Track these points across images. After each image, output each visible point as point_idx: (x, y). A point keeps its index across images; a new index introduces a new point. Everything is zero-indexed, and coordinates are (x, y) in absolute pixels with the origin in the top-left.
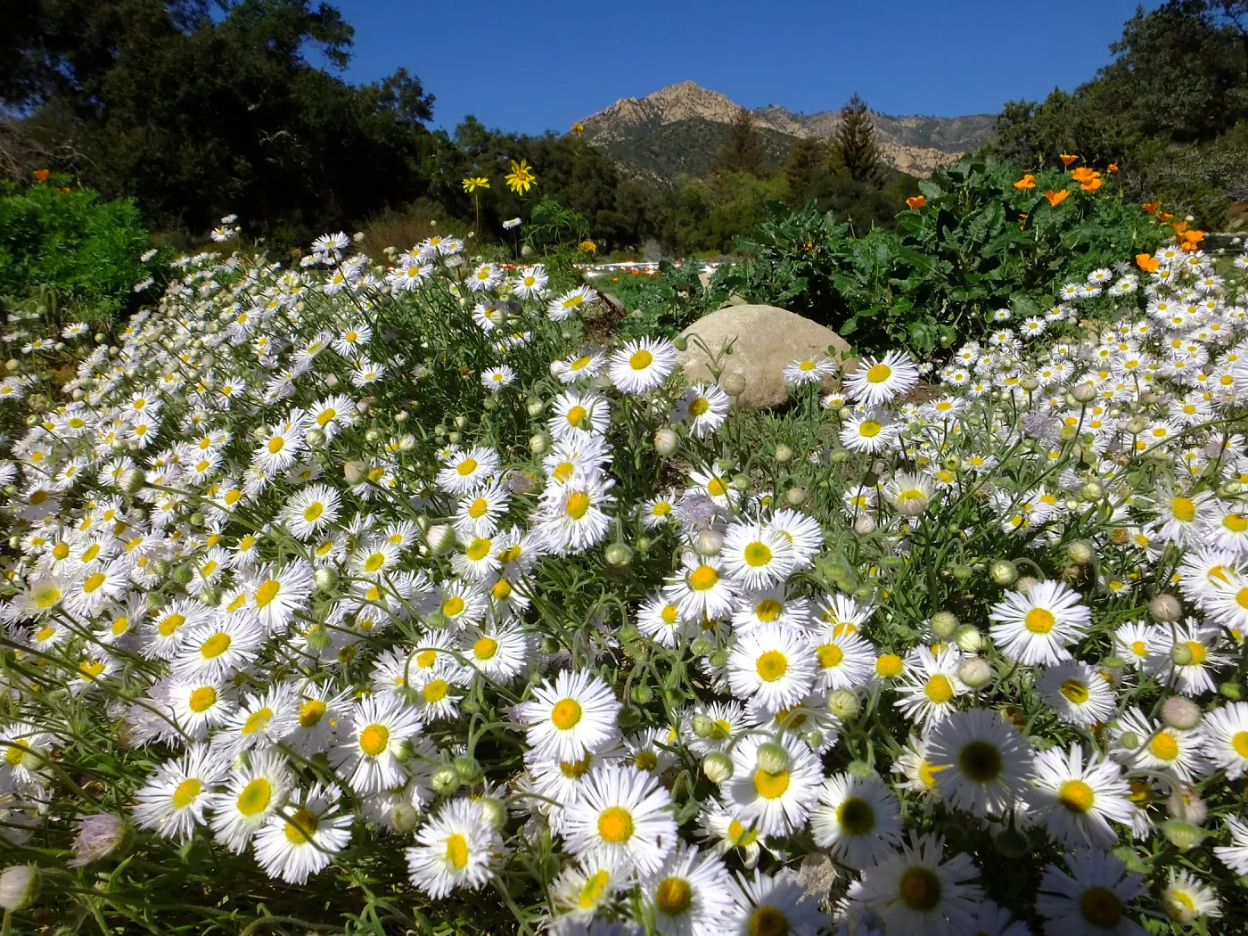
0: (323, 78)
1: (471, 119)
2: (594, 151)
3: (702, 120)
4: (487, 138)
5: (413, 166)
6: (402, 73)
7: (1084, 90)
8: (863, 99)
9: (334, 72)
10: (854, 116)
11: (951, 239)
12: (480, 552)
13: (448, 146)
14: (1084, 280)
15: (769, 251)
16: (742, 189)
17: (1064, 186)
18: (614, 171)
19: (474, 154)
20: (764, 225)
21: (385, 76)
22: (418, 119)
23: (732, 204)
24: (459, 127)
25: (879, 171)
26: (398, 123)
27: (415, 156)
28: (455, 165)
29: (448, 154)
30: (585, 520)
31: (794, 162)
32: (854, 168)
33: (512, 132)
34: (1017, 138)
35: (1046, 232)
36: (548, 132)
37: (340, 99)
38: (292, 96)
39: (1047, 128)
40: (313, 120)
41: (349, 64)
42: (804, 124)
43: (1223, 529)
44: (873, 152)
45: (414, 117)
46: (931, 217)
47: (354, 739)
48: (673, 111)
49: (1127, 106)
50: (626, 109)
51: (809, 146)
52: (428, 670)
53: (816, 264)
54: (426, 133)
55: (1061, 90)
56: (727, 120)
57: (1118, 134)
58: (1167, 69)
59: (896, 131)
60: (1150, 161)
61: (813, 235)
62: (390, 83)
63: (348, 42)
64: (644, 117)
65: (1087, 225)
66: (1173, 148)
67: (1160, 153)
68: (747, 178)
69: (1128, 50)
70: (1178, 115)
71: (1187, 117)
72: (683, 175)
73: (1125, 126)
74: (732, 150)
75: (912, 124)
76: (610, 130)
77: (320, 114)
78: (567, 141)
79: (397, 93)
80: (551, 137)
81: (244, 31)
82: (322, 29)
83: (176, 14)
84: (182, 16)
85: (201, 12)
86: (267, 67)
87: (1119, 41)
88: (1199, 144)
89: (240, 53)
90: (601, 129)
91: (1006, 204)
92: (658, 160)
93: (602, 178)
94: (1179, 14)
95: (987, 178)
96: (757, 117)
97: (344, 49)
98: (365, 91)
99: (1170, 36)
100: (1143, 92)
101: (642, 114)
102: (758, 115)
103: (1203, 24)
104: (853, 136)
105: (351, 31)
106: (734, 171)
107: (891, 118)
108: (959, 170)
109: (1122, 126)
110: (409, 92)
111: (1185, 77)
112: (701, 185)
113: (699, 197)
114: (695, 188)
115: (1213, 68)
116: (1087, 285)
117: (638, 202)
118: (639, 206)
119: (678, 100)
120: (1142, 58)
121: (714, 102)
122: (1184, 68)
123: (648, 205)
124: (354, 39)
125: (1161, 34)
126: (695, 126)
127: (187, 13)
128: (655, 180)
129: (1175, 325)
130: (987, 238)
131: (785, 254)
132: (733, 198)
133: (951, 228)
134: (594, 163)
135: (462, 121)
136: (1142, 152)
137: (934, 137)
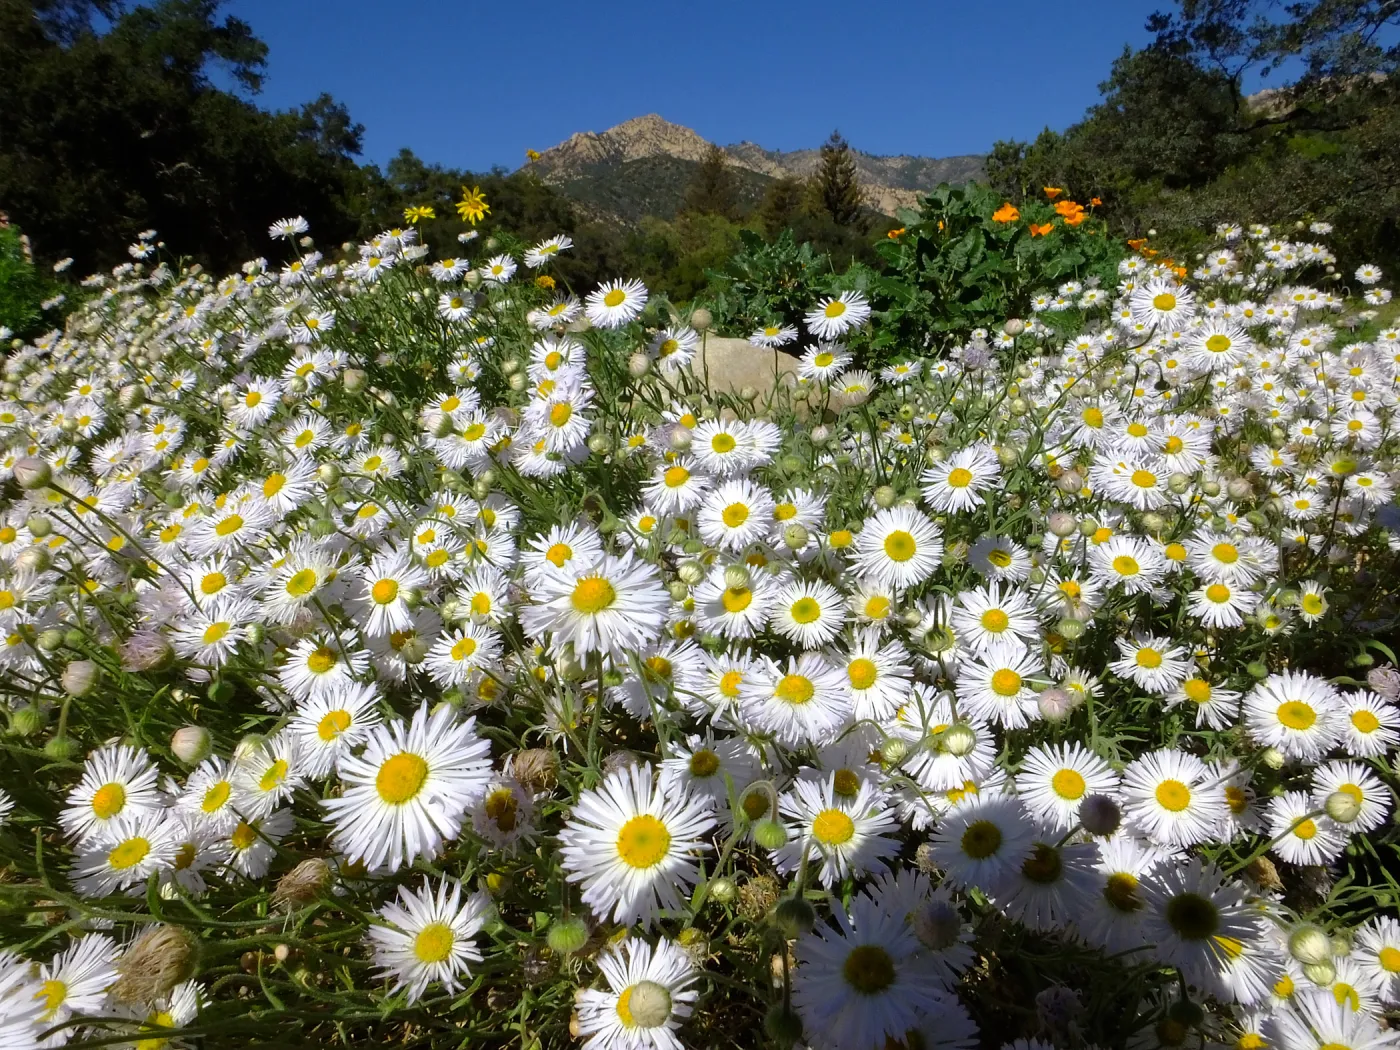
0: (233, 102)
1: (406, 153)
2: (547, 190)
3: (668, 157)
4: (425, 175)
5: (340, 206)
6: (326, 99)
7: (1075, 131)
8: (844, 136)
9: (245, 96)
10: (835, 155)
11: (931, 269)
12: (476, 435)
13: (380, 183)
14: (1055, 294)
15: (742, 285)
16: (714, 234)
17: (1049, 220)
18: (571, 213)
19: (411, 193)
20: (737, 258)
21: (306, 102)
22: (344, 152)
23: (704, 250)
24: (393, 162)
25: (863, 215)
26: (322, 157)
27: (342, 194)
28: (389, 205)
29: (380, 192)
30: (567, 427)
31: (770, 204)
32: (836, 212)
33: (455, 168)
34: (1007, 181)
35: (1027, 261)
36: (495, 169)
37: (253, 127)
38: (195, 122)
39: (1038, 171)
40: (220, 150)
41: (263, 87)
42: (780, 163)
43: (1127, 435)
44: (855, 195)
45: (339, 150)
46: (911, 247)
47: (366, 593)
48: (637, 146)
49: (1118, 148)
50: (583, 144)
51: (787, 186)
52: (429, 545)
53: (792, 298)
54: (355, 168)
55: (1051, 130)
56: (696, 158)
57: (1111, 177)
58: (1156, 111)
59: (881, 172)
60: (1143, 207)
61: (789, 267)
62: (312, 109)
63: (262, 62)
64: (604, 154)
65: (1067, 255)
66: (1166, 194)
67: (1154, 198)
68: (719, 221)
69: (1118, 90)
70: (1169, 159)
71: (1178, 162)
72: (649, 218)
73: (1117, 170)
74: (703, 191)
75: (896, 164)
76: (566, 167)
77: (228, 143)
78: (517, 178)
79: (320, 122)
80: (499, 174)
81: (134, 44)
82: (230, 47)
83: (50, 23)
84: (57, 25)
85: (81, 21)
86: (163, 88)
87: (1108, 80)
88: (1191, 190)
89: (130, 71)
90: (555, 167)
91: (987, 234)
92: (621, 201)
93: (558, 221)
94: (1165, 55)
95: (966, 205)
96: (729, 154)
97: (256, 69)
98: (281, 119)
99: (1158, 77)
100: (1133, 134)
101: (601, 150)
102: (730, 152)
103: (1191, 67)
104: (834, 176)
105: (265, 49)
106: (704, 214)
107: (875, 158)
108: (938, 196)
109: (1114, 170)
110: (334, 122)
111: (1175, 119)
112: (669, 229)
113: (666, 243)
114: (662, 232)
115: (1202, 112)
116: (1058, 298)
117: (598, 248)
118: (602, 252)
119: (641, 135)
120: (1131, 99)
121: (681, 138)
122: (1173, 110)
123: (610, 251)
124: (267, 58)
125: (1148, 74)
126: (661, 164)
127: (62, 21)
128: (616, 224)
129: (1138, 332)
130: (968, 267)
131: (759, 287)
132: (704, 244)
133: (932, 257)
134: (548, 203)
135: (396, 155)
136: (1135, 199)
137: (921, 178)
